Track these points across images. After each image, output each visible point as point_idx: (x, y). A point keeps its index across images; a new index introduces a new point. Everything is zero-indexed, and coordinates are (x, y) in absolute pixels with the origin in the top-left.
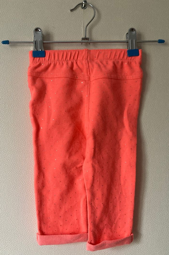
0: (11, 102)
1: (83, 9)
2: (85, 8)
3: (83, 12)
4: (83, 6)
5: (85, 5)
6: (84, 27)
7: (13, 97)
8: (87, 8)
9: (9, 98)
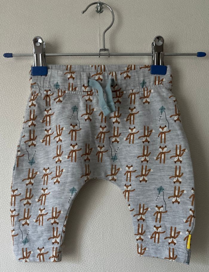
0: (11, 132)
1: (99, 13)
2: (100, 11)
3: (99, 17)
4: (99, 10)
5: (101, 8)
6: (100, 35)
7: (13, 126)
8: (103, 12)
9: (9, 128)
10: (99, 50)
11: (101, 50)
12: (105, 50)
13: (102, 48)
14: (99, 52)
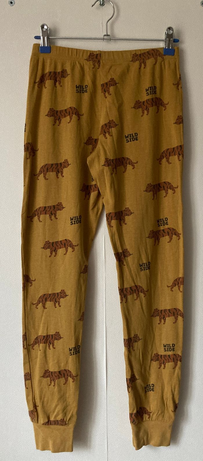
1: (101, 6)
3: (102, 10)
5: (103, 2)
6: (104, 23)
8: (105, 5)
10: (103, 36)
11: (105, 35)
12: (108, 35)
13: (105, 34)
14: (103, 37)
